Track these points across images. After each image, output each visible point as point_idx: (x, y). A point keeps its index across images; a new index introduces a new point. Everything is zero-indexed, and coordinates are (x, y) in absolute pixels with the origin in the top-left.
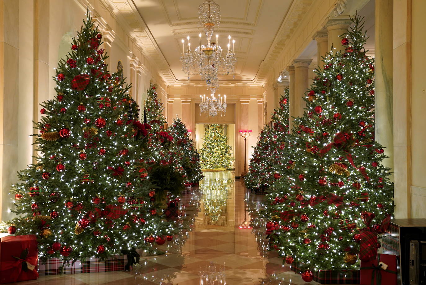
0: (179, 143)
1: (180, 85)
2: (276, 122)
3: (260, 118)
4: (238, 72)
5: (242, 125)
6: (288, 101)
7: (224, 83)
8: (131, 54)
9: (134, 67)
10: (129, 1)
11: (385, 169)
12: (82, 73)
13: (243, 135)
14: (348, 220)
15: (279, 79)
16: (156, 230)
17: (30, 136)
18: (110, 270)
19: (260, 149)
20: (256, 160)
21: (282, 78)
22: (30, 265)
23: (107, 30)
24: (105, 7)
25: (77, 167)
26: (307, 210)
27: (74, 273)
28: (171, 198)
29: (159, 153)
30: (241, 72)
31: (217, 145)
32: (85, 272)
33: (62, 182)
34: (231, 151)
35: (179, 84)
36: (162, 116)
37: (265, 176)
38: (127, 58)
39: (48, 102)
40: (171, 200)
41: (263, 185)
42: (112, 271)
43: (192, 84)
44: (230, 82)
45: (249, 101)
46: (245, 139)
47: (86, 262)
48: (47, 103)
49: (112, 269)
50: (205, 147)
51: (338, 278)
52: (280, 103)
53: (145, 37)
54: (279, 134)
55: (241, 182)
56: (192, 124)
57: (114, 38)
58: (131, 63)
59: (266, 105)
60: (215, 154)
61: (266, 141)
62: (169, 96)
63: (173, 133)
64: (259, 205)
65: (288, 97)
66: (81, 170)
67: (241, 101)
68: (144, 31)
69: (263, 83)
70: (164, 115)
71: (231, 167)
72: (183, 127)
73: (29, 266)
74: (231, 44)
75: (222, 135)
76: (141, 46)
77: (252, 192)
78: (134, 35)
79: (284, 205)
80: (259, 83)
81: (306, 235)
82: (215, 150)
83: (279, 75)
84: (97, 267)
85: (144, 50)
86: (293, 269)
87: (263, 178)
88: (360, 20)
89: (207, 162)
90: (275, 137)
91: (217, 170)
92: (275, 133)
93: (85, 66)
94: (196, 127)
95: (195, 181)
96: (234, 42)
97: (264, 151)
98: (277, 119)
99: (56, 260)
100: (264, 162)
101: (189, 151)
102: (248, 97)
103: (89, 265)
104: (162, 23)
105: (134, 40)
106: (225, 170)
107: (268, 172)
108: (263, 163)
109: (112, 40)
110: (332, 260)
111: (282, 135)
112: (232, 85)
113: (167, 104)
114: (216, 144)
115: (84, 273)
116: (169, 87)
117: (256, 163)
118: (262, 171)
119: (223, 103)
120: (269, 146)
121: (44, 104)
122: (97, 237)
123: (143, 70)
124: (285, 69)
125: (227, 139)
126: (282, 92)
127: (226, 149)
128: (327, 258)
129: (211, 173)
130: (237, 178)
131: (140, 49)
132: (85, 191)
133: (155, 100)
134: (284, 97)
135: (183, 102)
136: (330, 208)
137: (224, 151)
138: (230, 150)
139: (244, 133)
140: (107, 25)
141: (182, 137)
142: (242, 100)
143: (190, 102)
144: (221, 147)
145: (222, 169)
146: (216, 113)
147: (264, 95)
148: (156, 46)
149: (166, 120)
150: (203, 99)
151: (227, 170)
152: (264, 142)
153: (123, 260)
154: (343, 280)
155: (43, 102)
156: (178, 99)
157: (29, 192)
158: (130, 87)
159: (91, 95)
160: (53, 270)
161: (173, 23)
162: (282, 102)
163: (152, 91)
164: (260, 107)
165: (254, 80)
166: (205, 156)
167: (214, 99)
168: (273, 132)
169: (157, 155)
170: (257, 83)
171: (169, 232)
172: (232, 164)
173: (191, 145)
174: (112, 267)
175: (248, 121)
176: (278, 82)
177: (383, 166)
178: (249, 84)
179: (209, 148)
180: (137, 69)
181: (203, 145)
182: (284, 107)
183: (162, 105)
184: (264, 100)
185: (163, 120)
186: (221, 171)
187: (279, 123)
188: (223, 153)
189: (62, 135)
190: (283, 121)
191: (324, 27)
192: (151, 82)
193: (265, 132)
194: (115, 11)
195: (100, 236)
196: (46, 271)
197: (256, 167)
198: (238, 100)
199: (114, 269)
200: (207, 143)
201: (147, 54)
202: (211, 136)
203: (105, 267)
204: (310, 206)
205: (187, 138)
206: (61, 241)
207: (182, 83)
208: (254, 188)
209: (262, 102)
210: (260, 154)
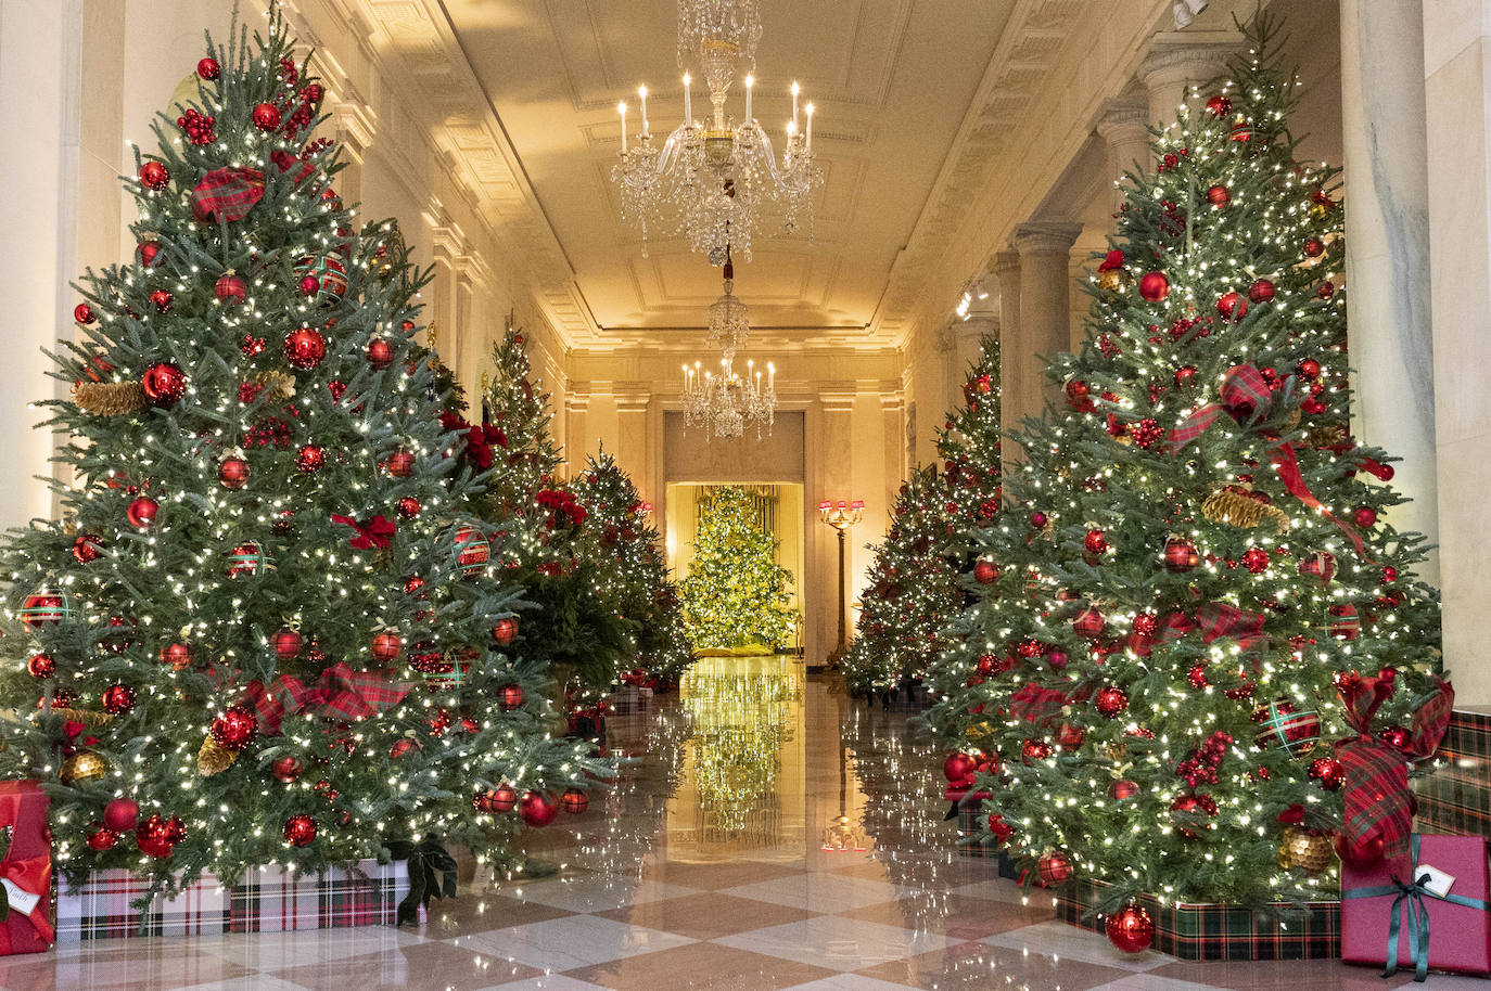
0: (609, 540)
1: (612, 348)
2: (953, 458)
3: (892, 461)
4: (814, 299)
5: (829, 484)
6: (997, 381)
7: (765, 339)
8: (436, 207)
9: (449, 256)
10: (429, 5)
11: (1403, 541)
12: (236, 165)
13: (832, 521)
14: (1287, 704)
15: (962, 310)
16: (520, 764)
17: (32, 407)
18: (340, 923)
19: (899, 552)
20: (887, 588)
21: (971, 303)
22: (20, 892)
23: (346, 98)
24: (340, 16)
25: (212, 515)
26: (1122, 670)
27: (198, 933)
28: (580, 701)
29: (537, 537)
30: (824, 299)
31: (741, 567)
32: (239, 928)
33: (150, 571)
34: (788, 587)
35: (608, 344)
36: (548, 439)
37: (917, 646)
38: (420, 221)
39: (104, 277)
40: (579, 709)
41: (909, 676)
42: (349, 925)
43: (653, 344)
44: (785, 336)
45: (852, 400)
46: (841, 535)
47: (243, 889)
48: (101, 281)
49: (349, 917)
50: (699, 571)
51: (1253, 937)
52: (967, 391)
53: (486, 149)
54: (963, 498)
55: (826, 687)
56: (652, 483)
57: (374, 132)
58: (437, 241)
59: (913, 413)
60: (732, 598)
61: (919, 520)
62: (573, 386)
63: (588, 504)
64: (897, 750)
65: (995, 369)
66: (225, 527)
67: (823, 400)
68: (484, 127)
69: (899, 338)
70: (556, 435)
71: (791, 643)
72: (623, 484)
73: (15, 895)
74: (802, 119)
75: (756, 531)
76: (474, 186)
77: (870, 705)
78: (449, 138)
79: (1017, 679)
80: (887, 339)
81: (1118, 769)
82: (732, 583)
83: (962, 293)
84: (289, 909)
85: (485, 204)
86: (1065, 913)
87: (910, 654)
88: (1271, 32)
89: (707, 623)
90: (951, 509)
91: (741, 650)
92: (948, 495)
93: (250, 138)
94: (668, 497)
95: (665, 673)
96: (810, 109)
97: (912, 555)
98: (955, 447)
99: (123, 881)
100: (914, 597)
101: (644, 566)
102: (849, 386)
103: (257, 902)
104: (547, 96)
105: (446, 163)
106: (770, 652)
107: (929, 632)
108: (909, 598)
109: (365, 142)
110: (1230, 859)
111: (975, 501)
112: (794, 346)
113: (567, 411)
114: (737, 560)
115: (236, 931)
116: (571, 354)
117: (883, 598)
118: (906, 628)
119: (763, 391)
120: (931, 538)
121: (88, 286)
122: (289, 788)
123: (477, 270)
124: (982, 267)
125: (776, 545)
126: (973, 353)
127: (773, 578)
128: (1208, 852)
129: (722, 661)
130: (814, 673)
131: (470, 198)
132: (241, 608)
133: (524, 384)
134: (979, 371)
135: (621, 406)
136: (1216, 654)
137: (765, 584)
138: (784, 581)
139: (837, 514)
140: (348, 82)
141: (618, 520)
142: (829, 398)
143: (646, 406)
144: (756, 571)
145: (757, 648)
146: (739, 429)
147: (906, 377)
148: (527, 187)
149: (562, 454)
150: (695, 378)
151: (778, 652)
152: (911, 526)
153: (392, 881)
154: (1271, 945)
155: (85, 274)
156: (603, 396)
157: (23, 615)
158: (430, 279)
159: (268, 243)
160: (113, 919)
161: (585, 98)
162: (972, 385)
163: (514, 349)
164: (890, 423)
165: (868, 325)
166: (697, 605)
167: (734, 378)
168: (942, 492)
169: (530, 544)
170: (879, 339)
171: (573, 776)
172: (792, 634)
173: (651, 549)
174: (350, 910)
175: (849, 470)
176: (957, 320)
177: (1393, 530)
178: (851, 341)
179: (713, 574)
180: (459, 269)
181: (692, 566)
182: (979, 405)
183: (548, 401)
184: (907, 394)
185: (549, 452)
186: (756, 655)
187: (963, 460)
188: (763, 593)
189: (154, 390)
190: (978, 453)
191: (1135, 76)
192: (510, 320)
193: (916, 492)
194: (379, 39)
195: (298, 782)
196: (85, 920)
197: (886, 614)
198: (816, 398)
199: (356, 917)
200: (705, 558)
201: (494, 220)
202: (719, 533)
203: (322, 911)
204: (1131, 655)
205: (637, 522)
206: (142, 795)
207: (619, 340)
208: (878, 688)
209: (897, 405)
210: (899, 570)
